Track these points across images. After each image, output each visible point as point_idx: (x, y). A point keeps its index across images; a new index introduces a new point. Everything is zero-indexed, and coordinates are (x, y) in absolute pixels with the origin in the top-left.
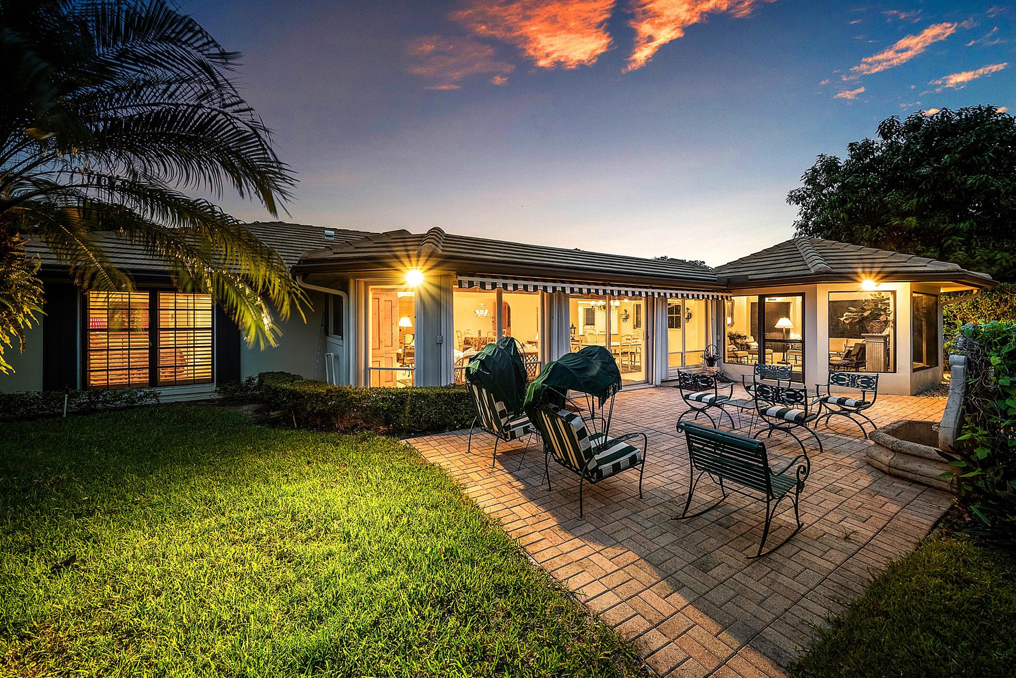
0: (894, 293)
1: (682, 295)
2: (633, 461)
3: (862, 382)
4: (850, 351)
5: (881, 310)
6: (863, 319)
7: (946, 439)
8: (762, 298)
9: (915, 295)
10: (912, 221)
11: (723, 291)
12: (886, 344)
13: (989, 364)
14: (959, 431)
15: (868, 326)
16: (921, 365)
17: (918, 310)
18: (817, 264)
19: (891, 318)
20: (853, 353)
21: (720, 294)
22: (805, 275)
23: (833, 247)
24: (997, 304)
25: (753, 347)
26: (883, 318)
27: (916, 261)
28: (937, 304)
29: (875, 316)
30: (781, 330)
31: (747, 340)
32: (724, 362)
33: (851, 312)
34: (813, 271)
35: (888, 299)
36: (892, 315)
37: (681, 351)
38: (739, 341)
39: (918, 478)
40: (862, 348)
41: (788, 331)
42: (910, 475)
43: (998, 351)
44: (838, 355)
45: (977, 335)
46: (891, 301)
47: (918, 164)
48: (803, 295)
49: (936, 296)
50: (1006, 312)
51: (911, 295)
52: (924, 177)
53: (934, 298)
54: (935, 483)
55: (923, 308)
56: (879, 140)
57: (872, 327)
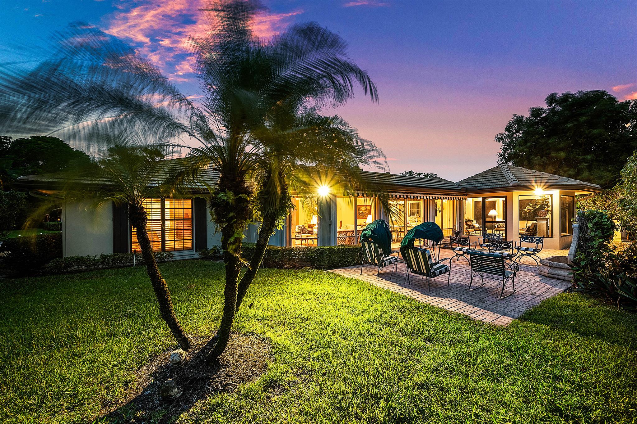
0: (551, 195)
2: (446, 270)
3: (536, 240)
4: (529, 227)
5: (545, 205)
6: (536, 210)
7: (570, 259)
8: (484, 199)
9: (562, 196)
10: (562, 154)
11: (464, 195)
12: (547, 223)
13: (587, 228)
14: (575, 256)
16: (565, 234)
17: (563, 204)
18: (513, 181)
19: (550, 209)
20: (531, 228)
21: (462, 197)
22: (507, 187)
23: (520, 170)
24: (605, 201)
25: (476, 227)
26: (546, 209)
27: (562, 179)
28: (573, 201)
29: (542, 208)
30: (491, 217)
31: (473, 223)
32: (463, 234)
33: (530, 206)
34: (511, 185)
35: (549, 199)
36: (551, 207)
38: (469, 223)
39: (560, 277)
40: (536, 225)
41: (495, 217)
42: (556, 276)
43: (591, 222)
44: (524, 229)
45: (584, 215)
46: (550, 200)
47: (566, 122)
48: (505, 197)
49: (573, 197)
50: (609, 205)
51: (560, 196)
52: (569, 129)
53: (572, 198)
54: (566, 278)
55: (567, 203)
56: (545, 106)
57: (540, 214)
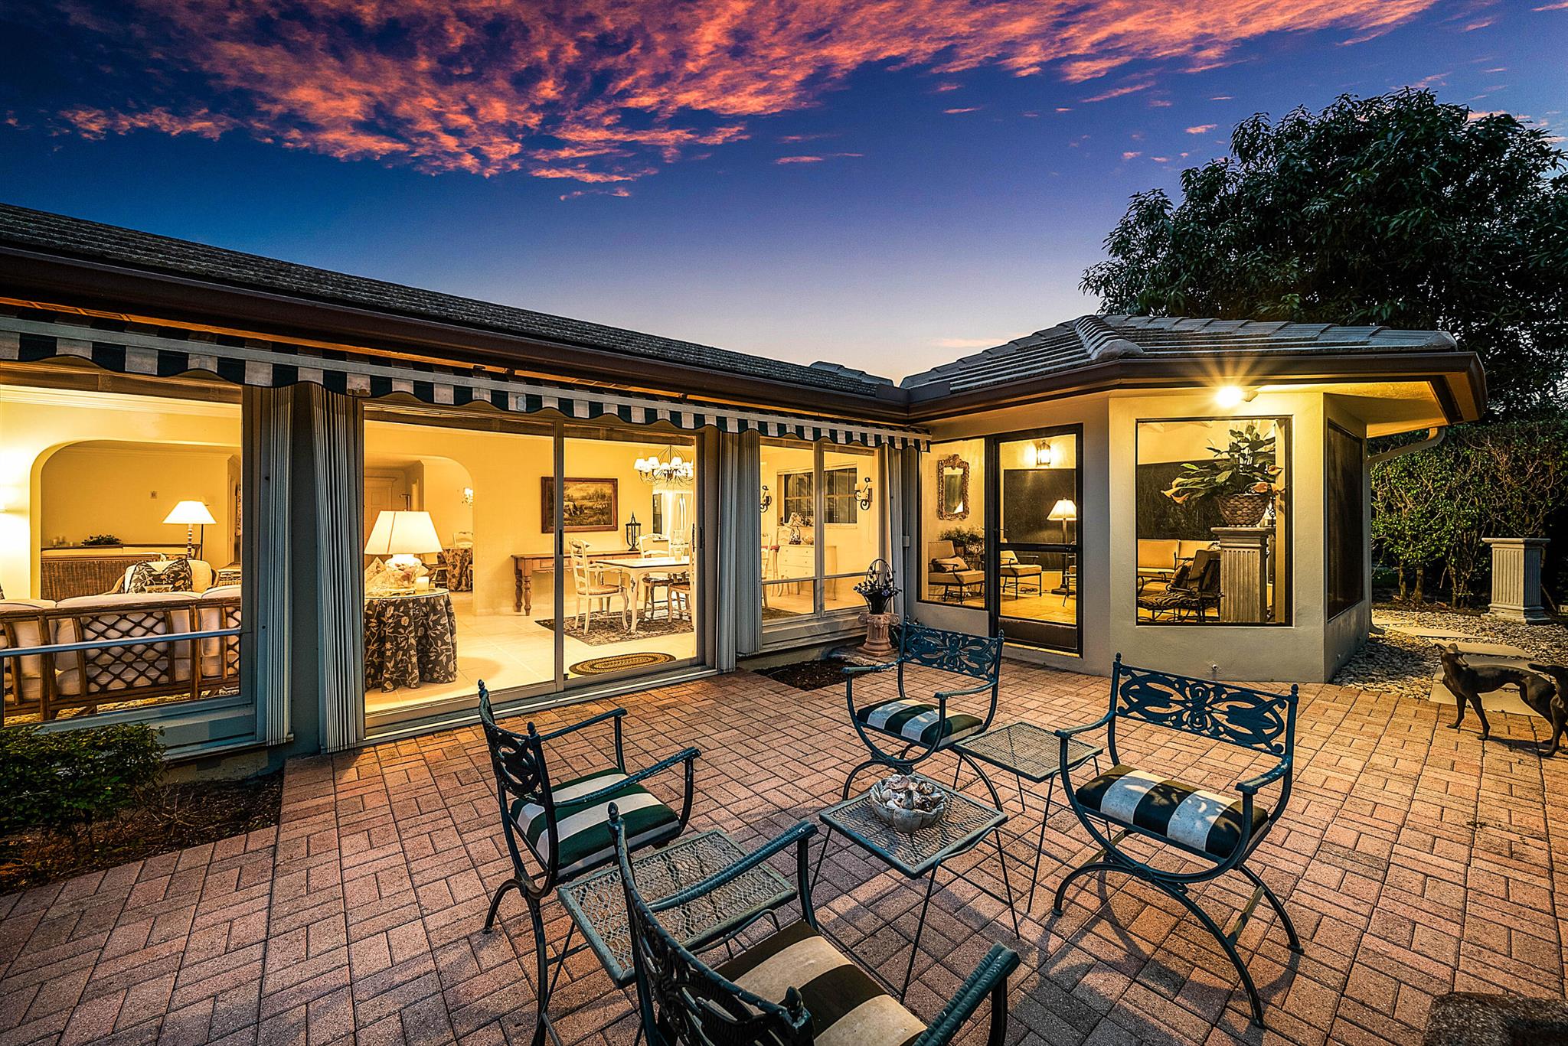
0: (1284, 422)
1: (817, 432)
3: (1234, 715)
4: (1185, 570)
5: (1255, 467)
6: (1217, 491)
12: (1266, 551)
15: (1225, 508)
18: (1106, 344)
19: (1279, 485)
22: (1075, 367)
26: (1260, 486)
27: (1340, 334)
28: (1361, 460)
29: (1239, 484)
32: (919, 599)
33: (1188, 475)
34: (1094, 357)
35: (1272, 439)
36: (1282, 477)
37: (812, 574)
44: (1159, 578)
46: (1280, 445)
48: (1077, 429)
49: (1361, 441)
53: (1357, 444)
57: (1234, 512)
